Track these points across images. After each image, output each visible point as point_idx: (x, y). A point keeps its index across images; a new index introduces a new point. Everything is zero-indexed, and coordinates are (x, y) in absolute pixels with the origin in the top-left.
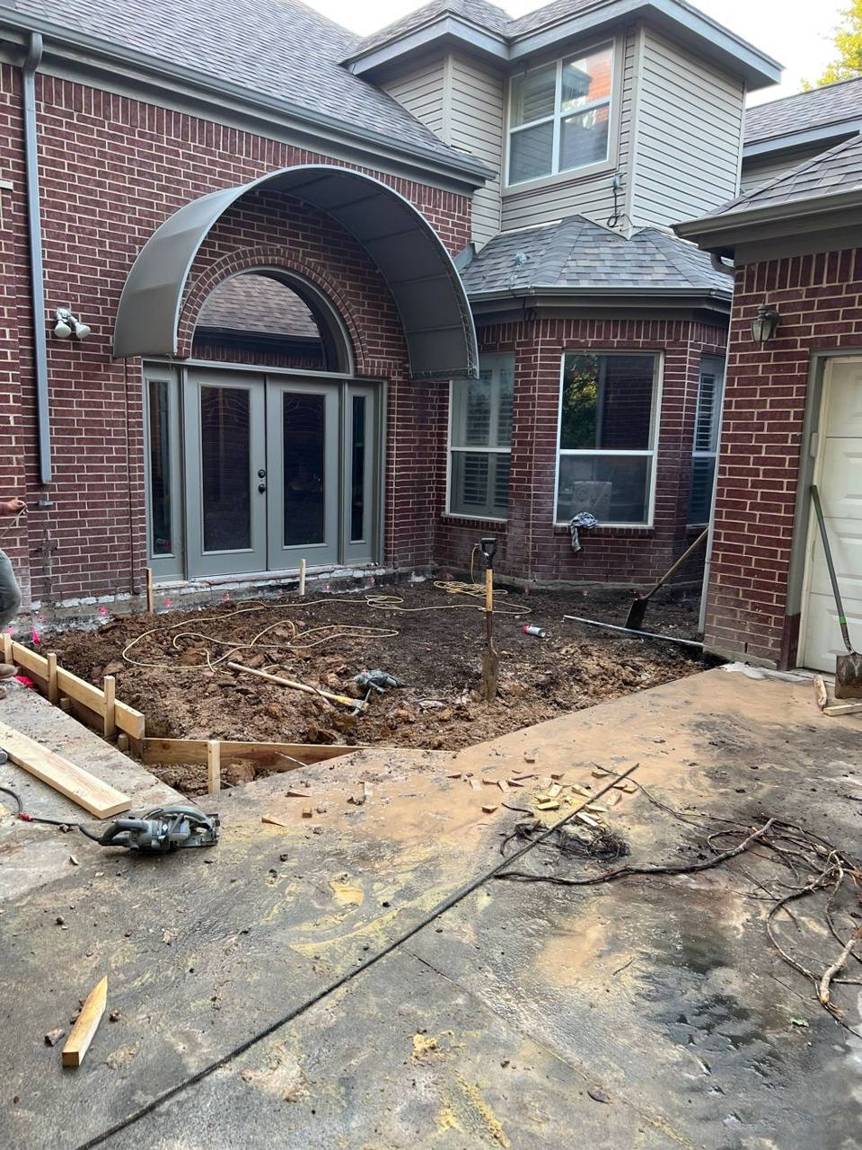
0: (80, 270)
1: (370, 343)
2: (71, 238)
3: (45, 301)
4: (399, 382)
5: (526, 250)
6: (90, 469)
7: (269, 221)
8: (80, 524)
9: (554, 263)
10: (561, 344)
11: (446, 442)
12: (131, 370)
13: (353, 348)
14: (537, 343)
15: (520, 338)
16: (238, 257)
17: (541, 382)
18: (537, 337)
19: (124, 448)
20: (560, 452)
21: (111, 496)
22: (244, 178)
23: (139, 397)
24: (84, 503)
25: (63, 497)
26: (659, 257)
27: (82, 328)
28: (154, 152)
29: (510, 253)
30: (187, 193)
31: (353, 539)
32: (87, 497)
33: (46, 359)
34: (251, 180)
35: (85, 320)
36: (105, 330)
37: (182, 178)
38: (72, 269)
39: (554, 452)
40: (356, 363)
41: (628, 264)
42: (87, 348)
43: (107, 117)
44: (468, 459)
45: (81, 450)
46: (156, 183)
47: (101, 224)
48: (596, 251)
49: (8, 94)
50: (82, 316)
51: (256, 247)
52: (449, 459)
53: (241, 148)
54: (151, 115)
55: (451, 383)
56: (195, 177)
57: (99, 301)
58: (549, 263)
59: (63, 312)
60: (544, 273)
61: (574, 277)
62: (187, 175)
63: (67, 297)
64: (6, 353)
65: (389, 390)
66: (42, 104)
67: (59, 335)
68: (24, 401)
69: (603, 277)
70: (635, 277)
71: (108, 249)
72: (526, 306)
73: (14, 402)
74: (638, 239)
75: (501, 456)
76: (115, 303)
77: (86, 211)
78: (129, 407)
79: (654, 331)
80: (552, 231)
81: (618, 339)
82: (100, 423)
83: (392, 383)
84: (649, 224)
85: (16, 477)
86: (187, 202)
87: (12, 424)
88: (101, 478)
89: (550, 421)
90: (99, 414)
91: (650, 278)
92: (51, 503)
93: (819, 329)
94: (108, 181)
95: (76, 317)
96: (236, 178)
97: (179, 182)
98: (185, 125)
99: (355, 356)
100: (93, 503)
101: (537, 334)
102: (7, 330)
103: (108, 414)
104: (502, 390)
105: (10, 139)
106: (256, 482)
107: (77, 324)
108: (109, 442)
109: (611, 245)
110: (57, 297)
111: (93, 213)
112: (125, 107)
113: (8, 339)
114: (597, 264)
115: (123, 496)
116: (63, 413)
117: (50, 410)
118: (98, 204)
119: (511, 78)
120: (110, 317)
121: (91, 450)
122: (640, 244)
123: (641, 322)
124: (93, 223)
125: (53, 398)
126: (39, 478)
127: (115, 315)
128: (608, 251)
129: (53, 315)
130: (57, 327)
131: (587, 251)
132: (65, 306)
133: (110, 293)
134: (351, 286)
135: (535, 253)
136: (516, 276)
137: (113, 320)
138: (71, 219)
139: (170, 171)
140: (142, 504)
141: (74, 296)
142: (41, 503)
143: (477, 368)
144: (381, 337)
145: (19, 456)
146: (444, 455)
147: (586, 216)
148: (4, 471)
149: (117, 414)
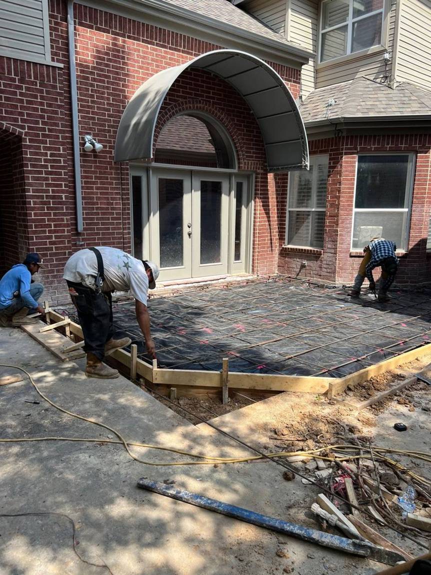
0: (97, 114)
1: (247, 152)
2: (92, 96)
3: (80, 131)
4: (261, 173)
5: (334, 97)
6: (103, 224)
7: (195, 85)
9: (353, 103)
10: (356, 149)
11: (286, 206)
12: (124, 169)
13: (238, 155)
14: (342, 149)
15: (332, 147)
16: (179, 105)
18: (343, 145)
19: (120, 212)
20: (355, 210)
21: (114, 238)
22: (182, 61)
23: (128, 184)
24: (100, 243)
25: (89, 239)
26: (413, 98)
27: (99, 146)
28: (135, 47)
29: (323, 100)
30: (153, 70)
31: (235, 260)
32: (101, 239)
33: (80, 164)
34: (186, 62)
35: (100, 142)
36: (110, 147)
37: (150, 62)
38: (93, 113)
39: (351, 210)
40: (239, 163)
41: (396, 103)
42: (100, 157)
43: (111, 27)
44: (298, 215)
45: (98, 214)
46: (136, 64)
47: (108, 88)
48: (376, 96)
49: (59, 15)
50: (98, 139)
51: (188, 99)
52: (287, 215)
53: (181, 43)
54: (134, 26)
55: (289, 172)
56: (157, 61)
57: (106, 131)
58: (350, 104)
59: (88, 137)
60: (348, 109)
61: (366, 111)
62: (152, 60)
63: (90, 129)
64: (61, 160)
65: (256, 178)
66: (77, 20)
67: (87, 150)
68: (69, 187)
69: (383, 110)
70: (401, 110)
71: (111, 102)
72: (337, 129)
73: (65, 187)
74: (400, 88)
75: (320, 213)
76: (115, 132)
77: (100, 81)
78: (123, 189)
79: (411, 140)
80: (348, 86)
81: (390, 146)
82: (108, 199)
83: (257, 174)
84: (404, 80)
85: (66, 229)
86: (152, 75)
87: (64, 200)
88: (108, 229)
89: (349, 193)
90: (107, 193)
91: (410, 110)
92: (83, 243)
94: (111, 64)
95: (95, 140)
96: (178, 61)
97: (148, 64)
98: (152, 31)
99: (239, 159)
100: (104, 243)
101: (343, 143)
102: (61, 147)
103: (112, 194)
104: (320, 176)
105: (60, 40)
106: (186, 230)
107: (96, 144)
108: (113, 209)
109: (384, 92)
110: (86, 129)
111: (103, 82)
112: (120, 21)
113: (61, 152)
114: (377, 103)
115: (119, 238)
116: (89, 193)
117: (82, 192)
118: (106, 77)
119: (322, 2)
120: (112, 140)
121: (103, 214)
122: (401, 92)
123: (403, 135)
124: (104, 87)
125: (83, 185)
126: (76, 229)
127: (115, 139)
128: (382, 95)
129: (83, 139)
130: (86, 146)
131: (371, 96)
132: (89, 134)
133: (113, 127)
134: (238, 121)
135: (340, 99)
136: (330, 112)
137: (114, 141)
138: (92, 85)
139: (144, 58)
140: (129, 243)
141: (94, 128)
142: (78, 243)
143: (308, 164)
144: (252, 149)
145: (68, 217)
146: (285, 213)
147: (367, 77)
148: (60, 226)
149: (117, 194)
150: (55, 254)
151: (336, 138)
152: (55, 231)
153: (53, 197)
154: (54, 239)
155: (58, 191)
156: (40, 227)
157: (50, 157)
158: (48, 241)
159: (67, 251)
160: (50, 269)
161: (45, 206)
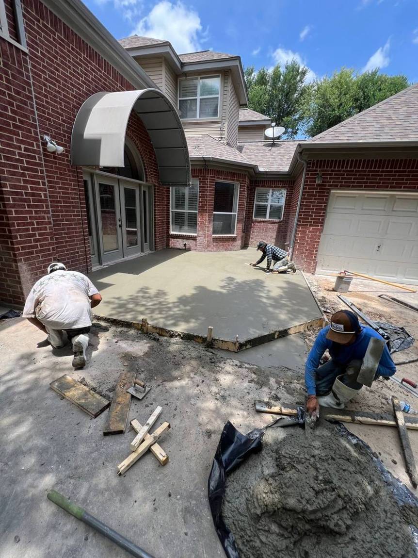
0: (52, 116)
1: (150, 171)
2: (46, 96)
6: (67, 220)
8: (65, 246)
10: (215, 178)
11: (170, 208)
12: (79, 173)
13: (146, 172)
14: (208, 177)
15: (201, 174)
17: (210, 190)
18: (208, 174)
19: (79, 210)
21: (76, 232)
23: (83, 186)
24: (66, 237)
27: (59, 149)
28: (67, 63)
31: (145, 243)
32: (67, 233)
36: (67, 151)
38: (49, 114)
39: (213, 213)
40: (146, 178)
42: (59, 159)
43: (56, 31)
44: (189, 215)
45: (62, 211)
46: (81, 78)
47: (59, 93)
52: (171, 214)
55: (171, 188)
57: (62, 135)
59: (48, 138)
63: (48, 130)
64: (35, 156)
67: (49, 150)
71: (63, 108)
73: (43, 185)
75: (192, 214)
77: (52, 83)
78: (79, 190)
80: (200, 138)
82: (69, 198)
83: (155, 186)
85: (48, 226)
87: (43, 198)
88: (71, 224)
89: (212, 203)
90: (67, 193)
93: (334, 182)
94: (60, 69)
95: (55, 142)
101: (208, 173)
102: (35, 143)
103: (72, 194)
106: (118, 223)
107: (56, 146)
108: (73, 207)
110: (43, 129)
111: (55, 85)
112: (64, 29)
113: (35, 148)
115: (81, 232)
118: (57, 80)
121: (67, 211)
124: (55, 91)
127: (70, 144)
129: (42, 138)
130: (48, 146)
132: (47, 134)
133: (67, 132)
135: (201, 145)
137: (69, 146)
138: (45, 85)
140: (88, 235)
141: (50, 129)
145: (48, 215)
146: (169, 213)
147: (210, 135)
148: (42, 223)
149: (76, 194)
150: (41, 251)
151: (203, 169)
152: (38, 229)
153: (33, 195)
154: (38, 237)
155: (36, 189)
156: (23, 225)
157: (24, 151)
158: (32, 238)
159: (51, 247)
160: (37, 265)
161: (26, 204)
